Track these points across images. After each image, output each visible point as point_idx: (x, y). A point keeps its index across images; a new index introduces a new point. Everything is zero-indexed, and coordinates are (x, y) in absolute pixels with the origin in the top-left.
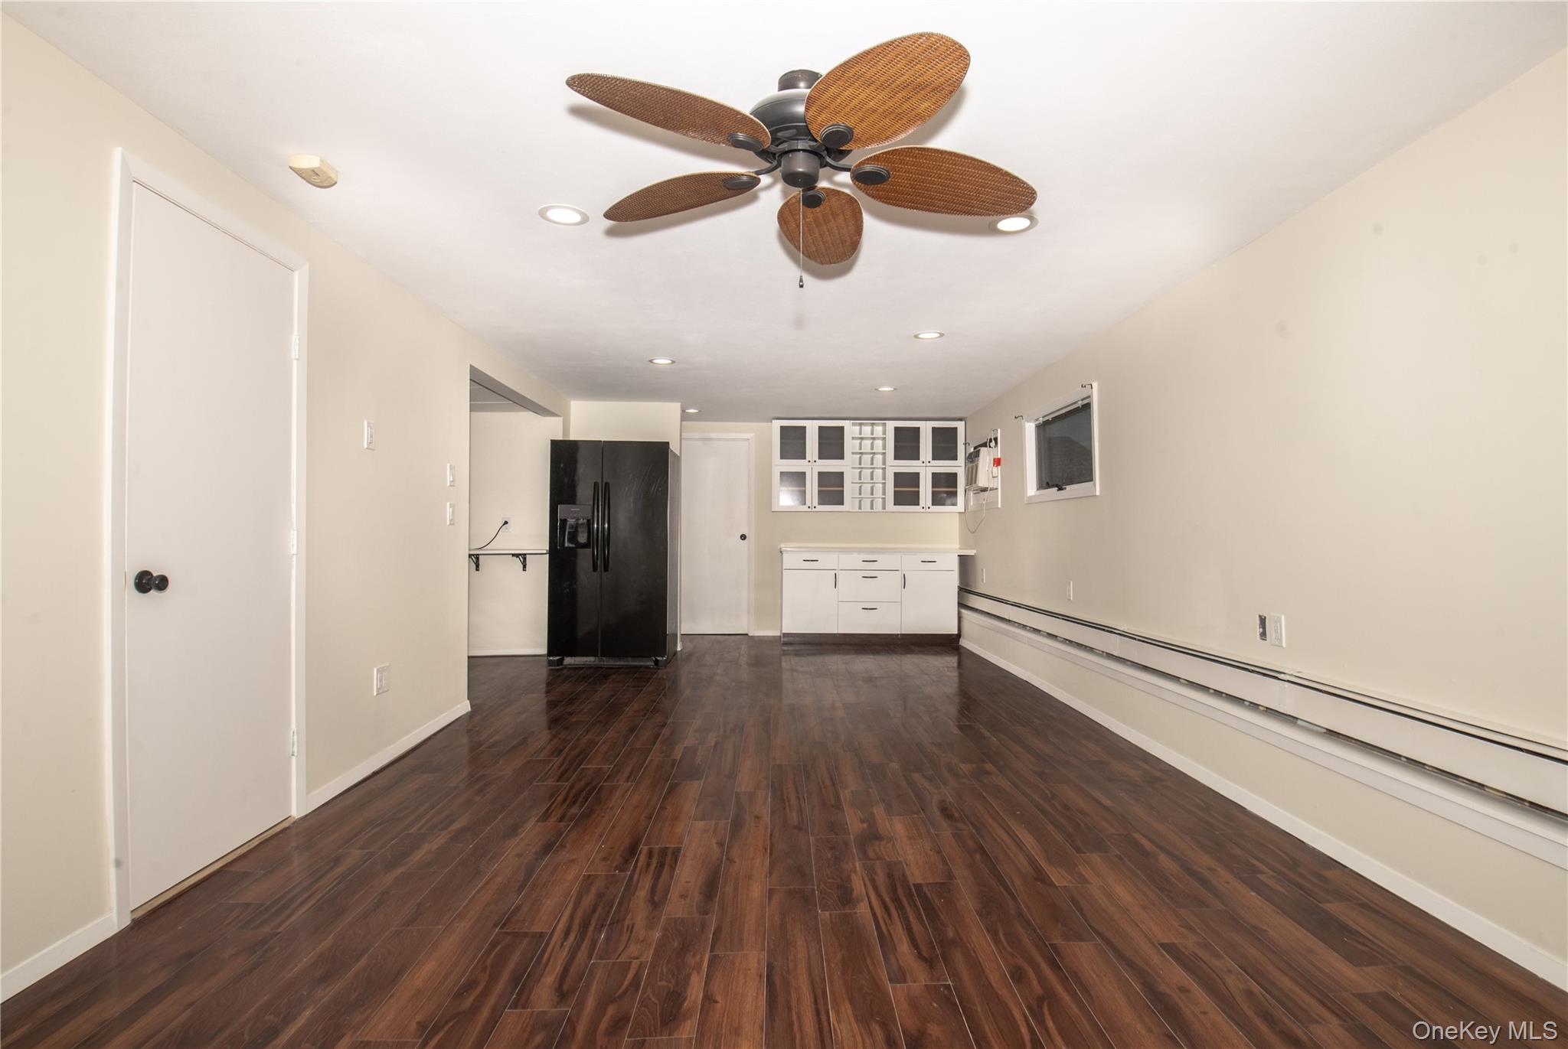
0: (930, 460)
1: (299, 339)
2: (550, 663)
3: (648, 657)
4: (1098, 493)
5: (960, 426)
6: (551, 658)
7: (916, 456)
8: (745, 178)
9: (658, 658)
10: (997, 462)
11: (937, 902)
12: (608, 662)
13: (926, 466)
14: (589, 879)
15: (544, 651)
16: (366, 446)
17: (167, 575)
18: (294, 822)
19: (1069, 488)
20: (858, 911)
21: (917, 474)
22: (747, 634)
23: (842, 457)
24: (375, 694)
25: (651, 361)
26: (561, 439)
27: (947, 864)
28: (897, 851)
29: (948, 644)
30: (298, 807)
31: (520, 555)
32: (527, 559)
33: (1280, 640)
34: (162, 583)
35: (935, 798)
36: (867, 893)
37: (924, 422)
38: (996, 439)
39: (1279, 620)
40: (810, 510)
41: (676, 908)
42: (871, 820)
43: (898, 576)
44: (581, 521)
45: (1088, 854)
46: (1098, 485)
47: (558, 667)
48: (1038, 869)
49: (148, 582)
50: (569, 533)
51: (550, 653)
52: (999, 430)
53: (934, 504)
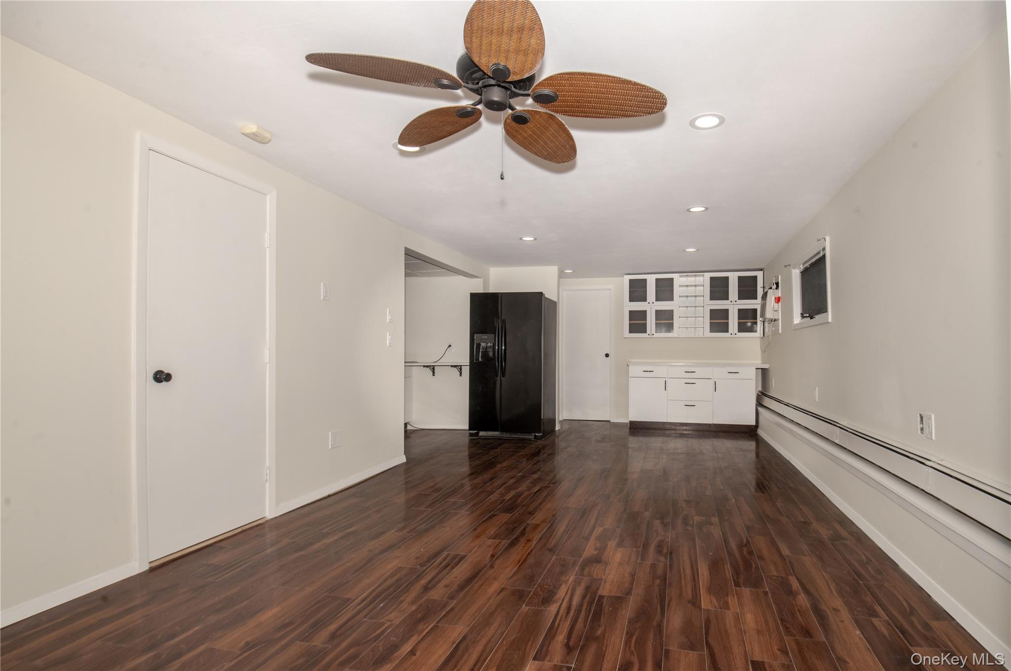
0: (737, 299)
1: (270, 235)
2: (471, 435)
3: (530, 433)
4: (830, 320)
5: (759, 275)
6: (471, 432)
7: (726, 297)
8: (469, 109)
9: (537, 434)
10: (778, 300)
11: (607, 609)
12: (506, 435)
13: (734, 305)
14: (400, 569)
15: (467, 427)
16: (322, 298)
17: (170, 372)
18: (267, 521)
19: (817, 317)
20: (548, 609)
21: (727, 310)
22: (609, 421)
23: (671, 299)
24: (330, 448)
25: (521, 239)
26: (482, 292)
27: (633, 584)
28: (605, 571)
29: (750, 432)
30: (270, 511)
31: (458, 366)
32: (462, 369)
33: (931, 434)
34: (168, 377)
35: (660, 538)
36: (564, 598)
37: (732, 273)
38: (777, 284)
39: (930, 418)
40: (650, 336)
41: (436, 594)
42: (602, 550)
43: (711, 382)
44: (489, 344)
45: (743, 588)
46: (830, 316)
47: (475, 438)
48: (697, 596)
49: (161, 377)
50: (482, 352)
51: (470, 429)
52: (780, 276)
53: (739, 331)
